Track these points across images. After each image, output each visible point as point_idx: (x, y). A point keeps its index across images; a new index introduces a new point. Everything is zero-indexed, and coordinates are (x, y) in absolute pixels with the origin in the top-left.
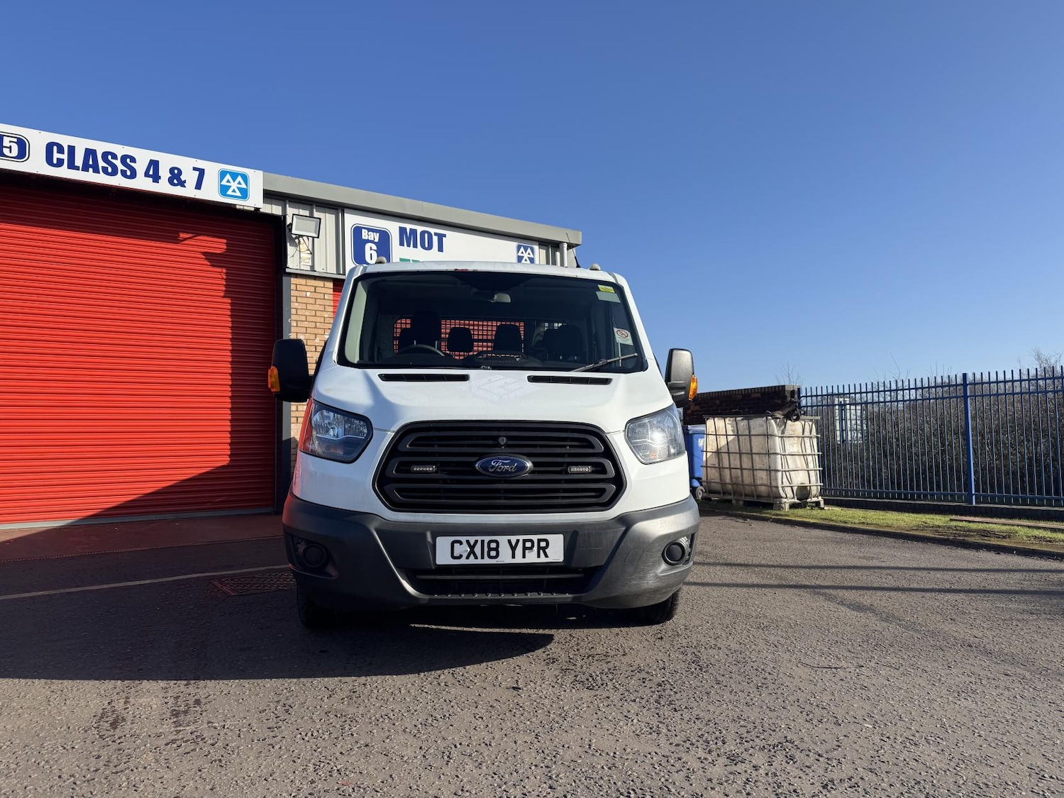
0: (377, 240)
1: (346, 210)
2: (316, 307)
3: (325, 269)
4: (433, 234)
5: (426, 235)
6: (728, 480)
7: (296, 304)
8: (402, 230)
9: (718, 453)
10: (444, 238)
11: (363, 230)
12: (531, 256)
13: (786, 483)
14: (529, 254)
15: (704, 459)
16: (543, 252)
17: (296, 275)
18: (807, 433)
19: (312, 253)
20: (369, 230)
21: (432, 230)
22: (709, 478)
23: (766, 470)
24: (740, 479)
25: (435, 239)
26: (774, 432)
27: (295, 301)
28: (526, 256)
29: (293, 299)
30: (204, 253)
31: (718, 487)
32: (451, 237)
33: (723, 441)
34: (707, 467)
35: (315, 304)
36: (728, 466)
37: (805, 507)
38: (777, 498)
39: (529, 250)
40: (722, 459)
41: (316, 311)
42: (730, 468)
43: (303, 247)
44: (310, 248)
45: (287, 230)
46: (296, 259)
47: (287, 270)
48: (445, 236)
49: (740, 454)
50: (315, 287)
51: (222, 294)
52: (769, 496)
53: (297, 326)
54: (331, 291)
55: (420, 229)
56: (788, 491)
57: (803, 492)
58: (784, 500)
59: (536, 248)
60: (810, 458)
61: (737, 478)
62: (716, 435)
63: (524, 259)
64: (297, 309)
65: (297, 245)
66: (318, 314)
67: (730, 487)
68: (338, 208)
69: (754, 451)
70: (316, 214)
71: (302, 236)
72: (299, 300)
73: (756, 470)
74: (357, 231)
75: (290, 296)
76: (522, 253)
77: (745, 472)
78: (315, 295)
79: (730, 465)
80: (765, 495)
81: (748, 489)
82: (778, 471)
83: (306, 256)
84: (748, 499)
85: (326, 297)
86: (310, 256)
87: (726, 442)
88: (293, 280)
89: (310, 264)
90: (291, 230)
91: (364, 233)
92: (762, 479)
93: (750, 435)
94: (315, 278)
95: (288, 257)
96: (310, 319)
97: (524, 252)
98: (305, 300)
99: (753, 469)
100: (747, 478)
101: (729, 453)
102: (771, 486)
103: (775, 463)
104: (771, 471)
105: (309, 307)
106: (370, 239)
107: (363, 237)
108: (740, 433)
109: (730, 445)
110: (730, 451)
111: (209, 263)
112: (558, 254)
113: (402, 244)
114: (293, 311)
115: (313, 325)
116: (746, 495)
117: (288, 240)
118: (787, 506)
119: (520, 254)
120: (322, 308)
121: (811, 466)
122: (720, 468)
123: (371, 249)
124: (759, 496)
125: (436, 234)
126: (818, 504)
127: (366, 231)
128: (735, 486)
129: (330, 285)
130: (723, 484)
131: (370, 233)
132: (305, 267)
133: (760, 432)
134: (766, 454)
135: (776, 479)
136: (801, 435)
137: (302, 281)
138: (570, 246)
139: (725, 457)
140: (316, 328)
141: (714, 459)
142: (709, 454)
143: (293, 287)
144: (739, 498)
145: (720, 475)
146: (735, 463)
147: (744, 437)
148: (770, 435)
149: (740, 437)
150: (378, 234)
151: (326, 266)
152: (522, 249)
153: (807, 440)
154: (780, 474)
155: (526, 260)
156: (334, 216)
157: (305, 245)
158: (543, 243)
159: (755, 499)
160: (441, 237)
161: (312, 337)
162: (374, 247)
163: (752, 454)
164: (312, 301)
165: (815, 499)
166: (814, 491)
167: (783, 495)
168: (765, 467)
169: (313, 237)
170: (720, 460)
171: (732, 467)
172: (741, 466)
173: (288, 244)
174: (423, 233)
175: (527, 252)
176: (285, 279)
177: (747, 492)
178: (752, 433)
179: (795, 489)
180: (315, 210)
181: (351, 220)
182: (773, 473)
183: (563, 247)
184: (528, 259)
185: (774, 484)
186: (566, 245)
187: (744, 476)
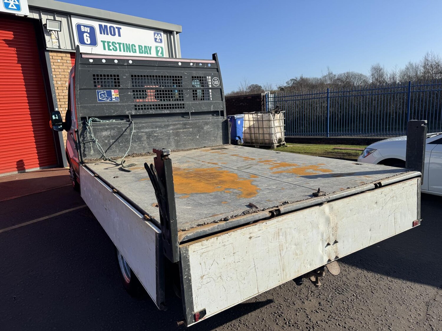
0: (89, 31)
1: (71, 16)
2: (64, 67)
3: (65, 47)
4: (115, 28)
5: (112, 28)
6: (253, 138)
7: (54, 66)
8: (100, 26)
9: (250, 128)
10: (120, 30)
11: (82, 26)
12: (160, 38)
13: (275, 138)
14: (159, 37)
15: (244, 130)
16: (165, 35)
17: (52, 51)
18: (281, 118)
19: (58, 39)
20: (85, 26)
21: (115, 26)
22: (246, 138)
23: (269, 134)
24: (258, 137)
25: (116, 30)
26: (271, 119)
27: (53, 64)
28: (158, 38)
29: (52, 64)
30: (4, 40)
31: (249, 141)
32: (124, 29)
33: (252, 123)
34: (245, 133)
35: (63, 66)
36: (254, 133)
37: (281, 146)
38: (272, 144)
39: (159, 35)
40: (251, 130)
41: (64, 69)
42: (254, 134)
43: (53, 36)
44: (57, 37)
45: (43, 27)
46: (51, 42)
47: (47, 49)
48: (121, 28)
49: (259, 128)
50: (62, 57)
51: (17, 62)
52: (269, 144)
53: (56, 77)
54: (70, 59)
55: (109, 25)
56: (276, 141)
57: (280, 141)
58: (275, 145)
59: (162, 33)
60: (282, 127)
61: (257, 137)
62: (249, 121)
63: (157, 39)
64: (54, 69)
65: (50, 35)
66: (65, 70)
67: (254, 141)
68: (68, 15)
69: (264, 127)
70: (57, 18)
71: (52, 30)
72: (55, 64)
73: (265, 134)
74: (79, 26)
75: (50, 62)
76: (156, 36)
77: (261, 135)
78: (63, 61)
79: (254, 132)
80: (268, 143)
81: (261, 141)
82: (273, 134)
83: (55, 41)
84: (261, 145)
85: (68, 62)
86: (57, 41)
87: (253, 124)
88: (50, 54)
89: (58, 45)
90: (46, 27)
91: (82, 27)
92: (267, 137)
93: (263, 121)
94: (61, 52)
95: (47, 41)
96: (61, 73)
97: (157, 36)
98: (58, 64)
99: (263, 134)
100: (261, 137)
101: (254, 128)
102: (270, 140)
103: (272, 131)
104: (270, 134)
105: (60, 67)
106: (85, 31)
107: (82, 30)
108: (259, 120)
109: (255, 124)
110: (255, 127)
111: (8, 46)
112: (172, 36)
113: (101, 33)
114: (53, 70)
115: (64, 76)
116: (260, 144)
117: (45, 33)
118: (276, 146)
119: (155, 37)
120: (66, 68)
121: (282, 130)
122: (251, 134)
123: (87, 36)
124: (265, 144)
125: (117, 28)
126: (284, 144)
127: (83, 27)
128: (256, 140)
129: (69, 55)
130: (251, 139)
131: (85, 28)
132: (55, 46)
133: (266, 119)
134: (269, 128)
135: (272, 137)
136: (279, 119)
137: (55, 54)
138: (177, 33)
139: (252, 129)
140: (65, 78)
141: (248, 130)
142: (246, 128)
143: (51, 57)
144: (258, 145)
145: (250, 136)
146: (256, 131)
147: (260, 121)
148: (270, 120)
149: (259, 121)
150: (89, 28)
151: (66, 46)
152: (156, 35)
153: (281, 120)
154: (273, 135)
155: (158, 40)
156: (66, 19)
157: (54, 35)
158: (166, 31)
159: (264, 145)
160: (119, 29)
161: (64, 82)
162: (88, 35)
163: (263, 128)
164: (61, 64)
165: (283, 143)
166: (283, 139)
167: (274, 143)
168: (268, 133)
169: (57, 31)
170: (250, 130)
171: (255, 133)
172: (259, 132)
173: (45, 35)
174: (110, 27)
175: (159, 36)
176: (46, 53)
177: (260, 142)
178: (263, 120)
179: (278, 140)
180: (56, 16)
181: (75, 21)
182: (271, 135)
183: (174, 33)
184: (159, 40)
185: (271, 139)
186: (175, 33)
187: (260, 136)
